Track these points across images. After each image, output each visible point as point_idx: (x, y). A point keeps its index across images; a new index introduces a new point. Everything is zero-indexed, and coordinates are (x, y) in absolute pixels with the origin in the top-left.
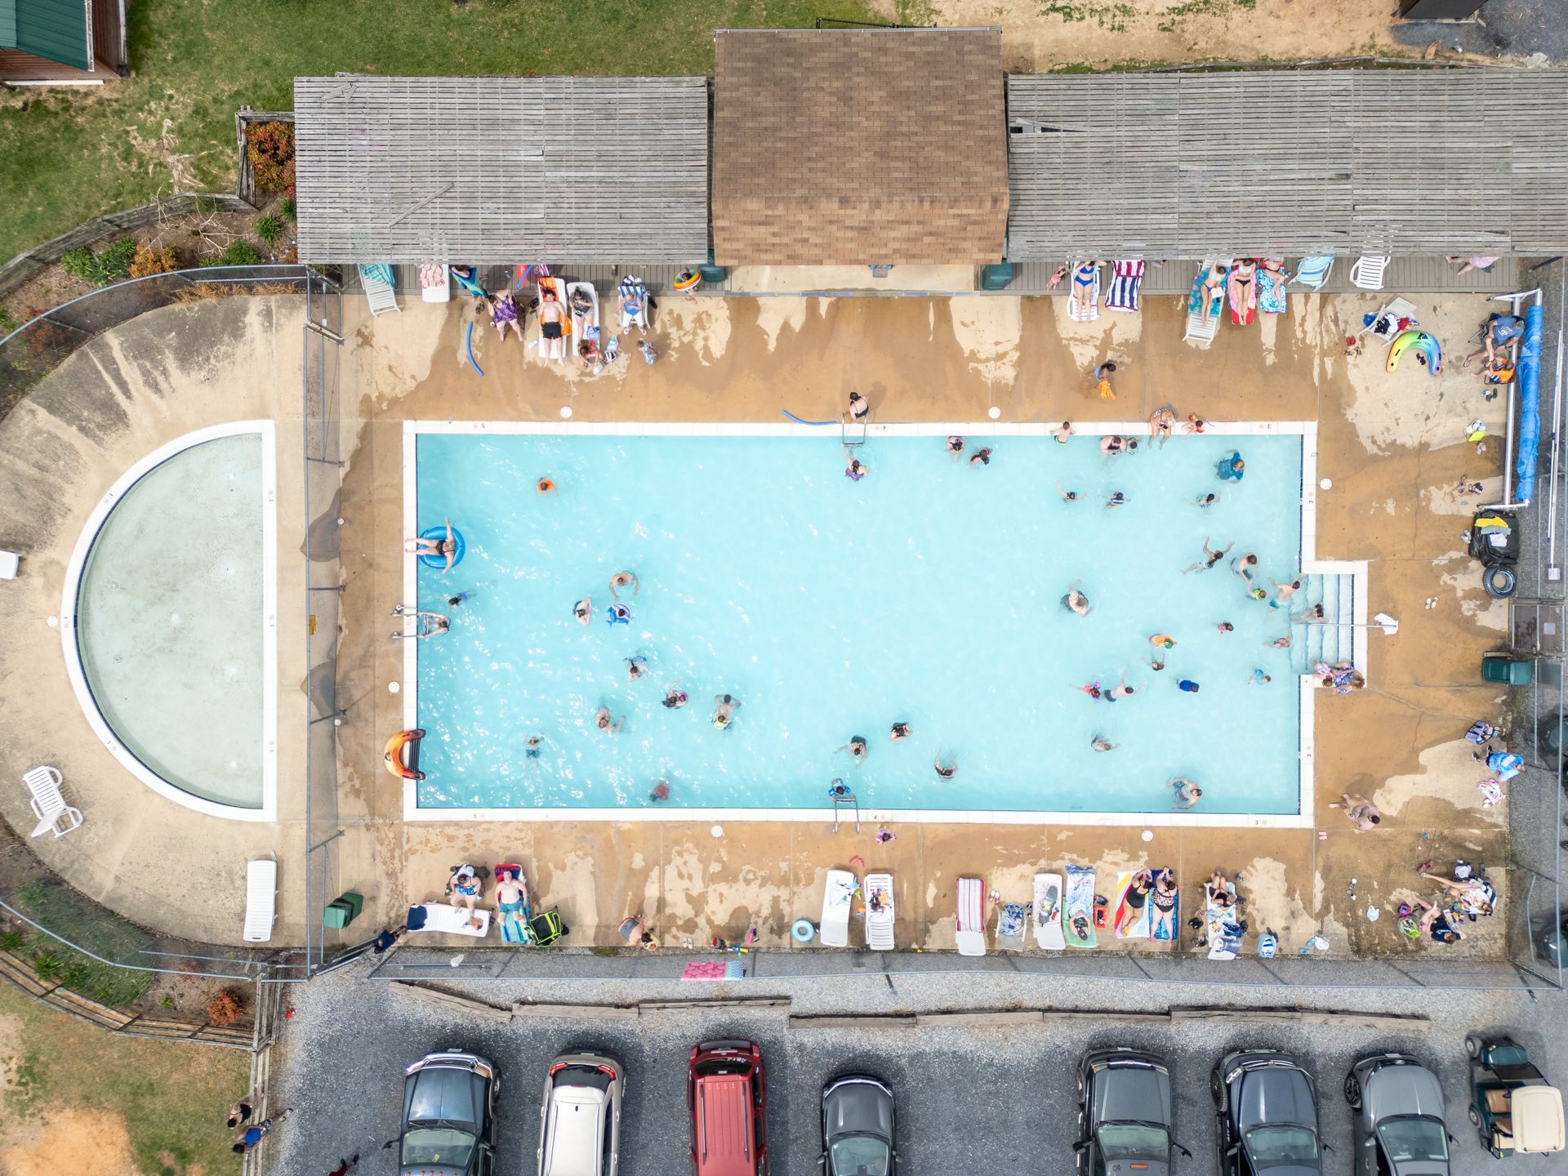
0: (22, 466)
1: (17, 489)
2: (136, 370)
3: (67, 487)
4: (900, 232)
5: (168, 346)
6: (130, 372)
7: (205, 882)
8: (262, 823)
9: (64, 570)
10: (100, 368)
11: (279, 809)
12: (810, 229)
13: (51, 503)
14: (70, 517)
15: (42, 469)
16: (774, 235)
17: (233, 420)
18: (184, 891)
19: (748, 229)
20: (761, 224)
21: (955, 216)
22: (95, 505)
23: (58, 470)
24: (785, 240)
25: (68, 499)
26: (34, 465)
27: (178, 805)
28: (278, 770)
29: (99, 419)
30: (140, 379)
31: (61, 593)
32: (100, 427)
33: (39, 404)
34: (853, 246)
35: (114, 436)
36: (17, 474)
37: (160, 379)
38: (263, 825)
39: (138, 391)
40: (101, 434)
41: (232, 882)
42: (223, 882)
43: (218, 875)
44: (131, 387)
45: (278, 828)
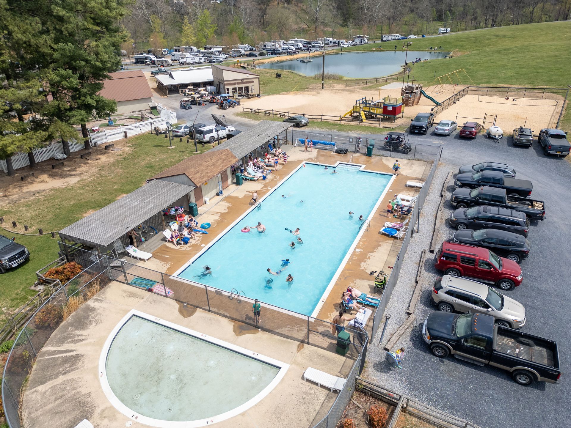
0: (49, 407)
1: (56, 413)
2: (67, 345)
3: (80, 389)
4: (219, 162)
5: (72, 331)
6: (66, 346)
7: (305, 406)
8: (288, 371)
9: (111, 407)
10: (51, 357)
11: (285, 362)
12: (206, 169)
13: (79, 400)
14: (92, 394)
15: (61, 397)
16: (201, 174)
17: (120, 320)
18: (305, 418)
19: (196, 175)
20: (197, 173)
21: (224, 155)
22: (99, 381)
23: (69, 391)
24: (204, 174)
25: (84, 391)
26: (55, 401)
27: (259, 403)
28: (267, 356)
29: (69, 365)
30: (72, 345)
31: (120, 413)
32: (72, 366)
33: (34, 388)
34: (215, 169)
35: (81, 362)
36: (50, 410)
37: (80, 338)
38: (289, 371)
39: (75, 347)
40: (75, 367)
41: (310, 394)
42: (308, 398)
43: (304, 399)
44: (70, 349)
45: (293, 366)
